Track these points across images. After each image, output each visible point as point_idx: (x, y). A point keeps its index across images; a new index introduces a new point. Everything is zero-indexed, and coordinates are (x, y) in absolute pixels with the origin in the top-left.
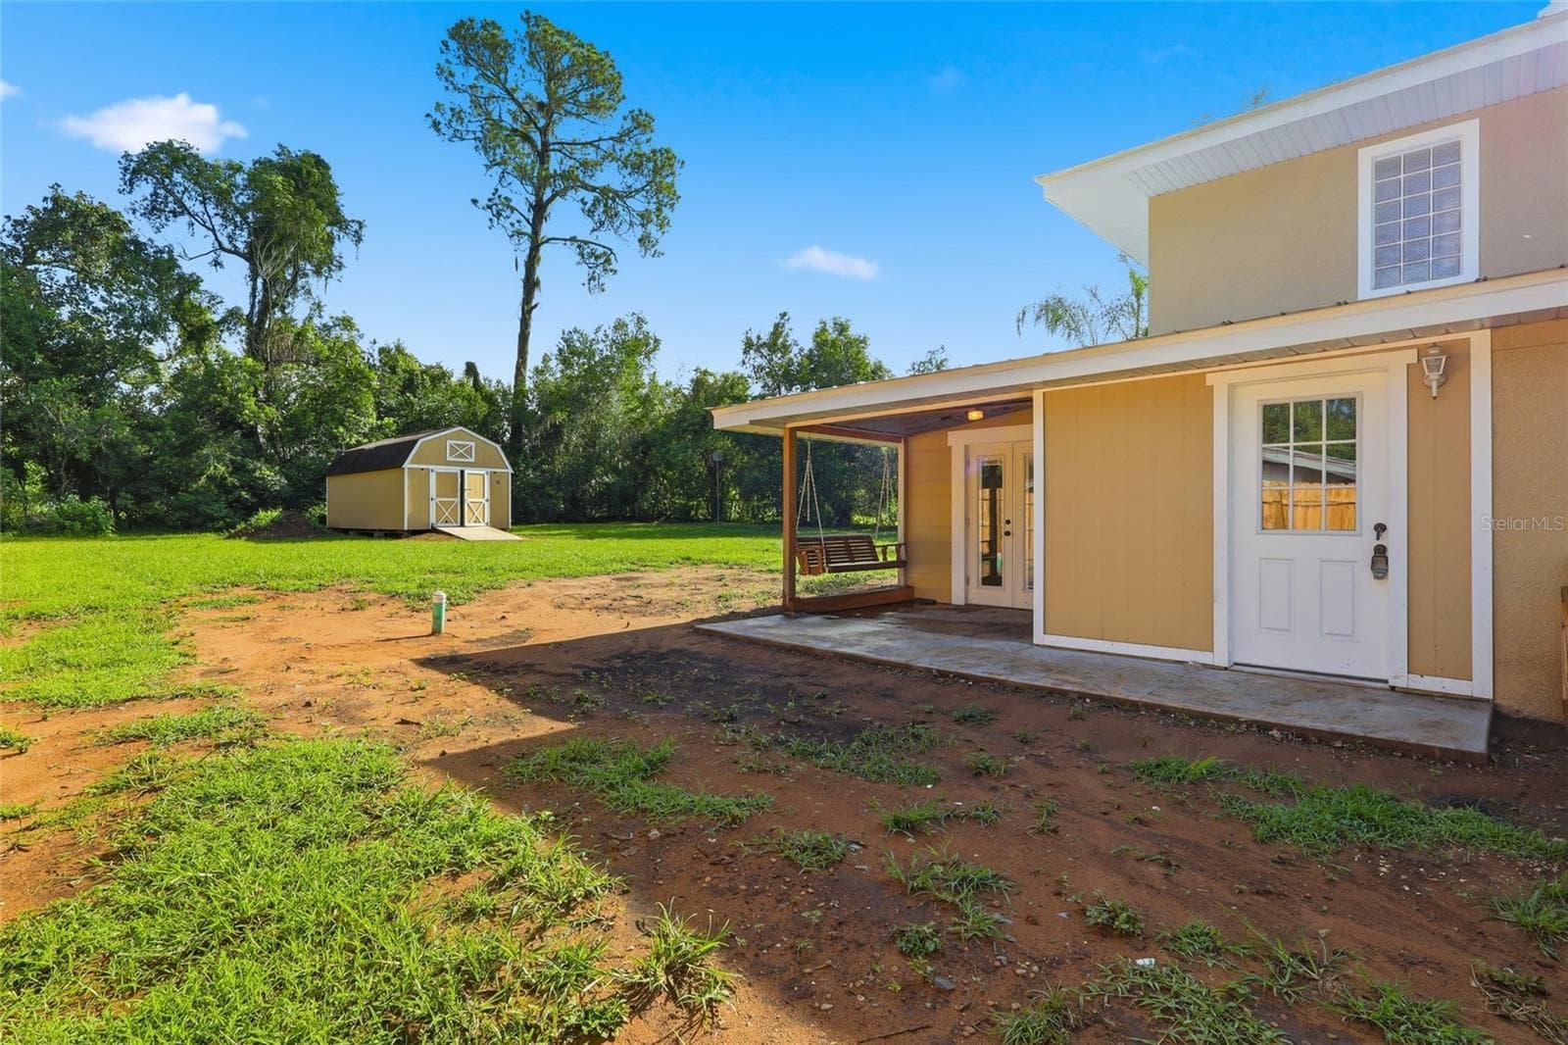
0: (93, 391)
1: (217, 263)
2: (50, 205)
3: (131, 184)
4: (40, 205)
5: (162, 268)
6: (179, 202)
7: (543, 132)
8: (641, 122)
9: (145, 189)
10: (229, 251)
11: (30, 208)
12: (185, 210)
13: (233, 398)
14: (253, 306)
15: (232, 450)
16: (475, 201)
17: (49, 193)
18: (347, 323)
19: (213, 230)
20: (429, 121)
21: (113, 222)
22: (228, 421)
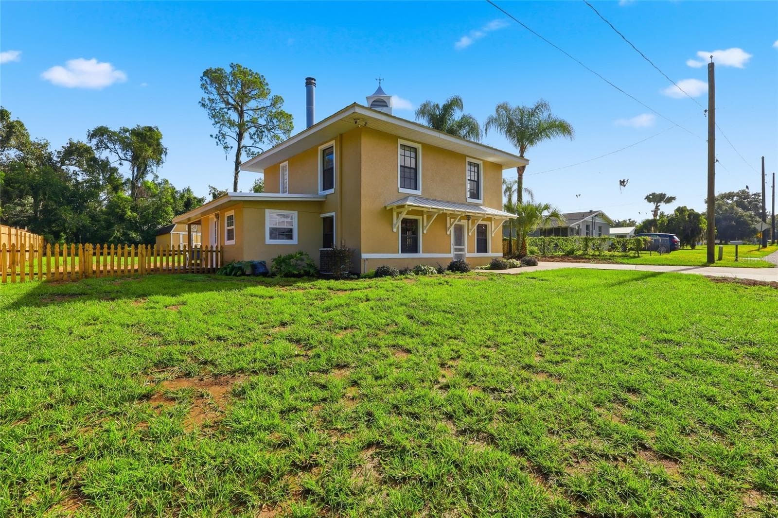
0: (78, 209)
1: (121, 164)
2: (69, 146)
3: (90, 140)
4: (66, 146)
5: (104, 165)
6: (106, 145)
7: (241, 107)
8: (277, 100)
9: (94, 141)
10: (124, 160)
11: (63, 147)
12: (108, 147)
13: (123, 211)
14: (133, 177)
15: (123, 228)
16: (211, 136)
17: (68, 142)
18: (166, 182)
19: (117, 153)
20: (200, 104)
21: (88, 150)
22: (121, 218)
